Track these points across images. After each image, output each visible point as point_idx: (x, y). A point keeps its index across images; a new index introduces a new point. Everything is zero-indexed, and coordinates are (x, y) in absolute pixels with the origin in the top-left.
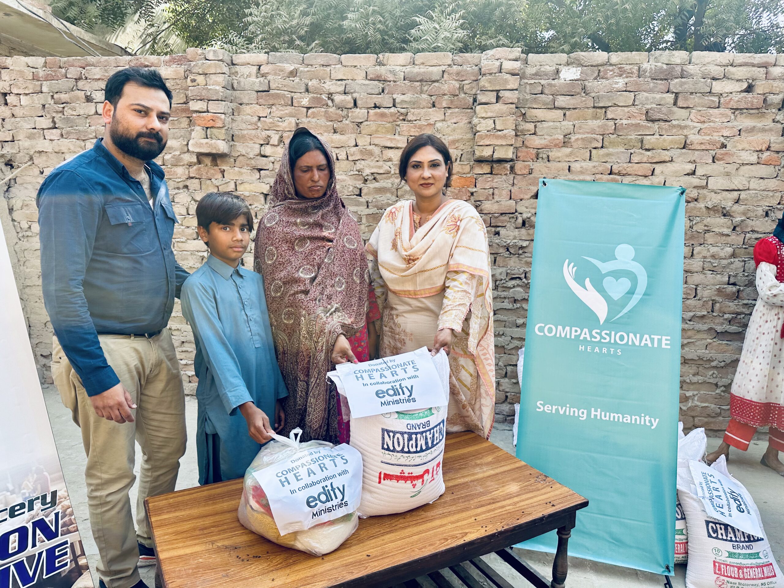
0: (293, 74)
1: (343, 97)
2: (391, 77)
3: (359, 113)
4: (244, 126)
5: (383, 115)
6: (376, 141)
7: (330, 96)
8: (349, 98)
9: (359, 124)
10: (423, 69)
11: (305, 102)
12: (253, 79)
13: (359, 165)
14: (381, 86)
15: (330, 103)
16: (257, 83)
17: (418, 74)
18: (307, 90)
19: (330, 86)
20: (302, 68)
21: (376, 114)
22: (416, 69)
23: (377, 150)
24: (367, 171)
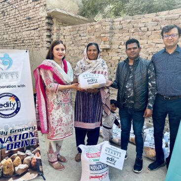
0: (130, 22)
1: (144, 28)
2: (160, 20)
3: (149, 33)
4: (115, 40)
5: (157, 33)
6: (154, 41)
7: (140, 28)
8: (146, 28)
9: (149, 36)
10: (172, 15)
11: (132, 31)
12: (118, 26)
13: (147, 50)
14: (157, 23)
15: (140, 30)
16: (119, 26)
17: (170, 17)
18: (133, 27)
19: (140, 25)
20: (132, 21)
21: (154, 33)
22: (170, 16)
23: (154, 44)
24: (150, 52)
